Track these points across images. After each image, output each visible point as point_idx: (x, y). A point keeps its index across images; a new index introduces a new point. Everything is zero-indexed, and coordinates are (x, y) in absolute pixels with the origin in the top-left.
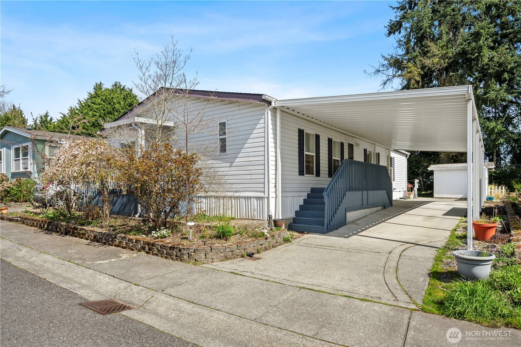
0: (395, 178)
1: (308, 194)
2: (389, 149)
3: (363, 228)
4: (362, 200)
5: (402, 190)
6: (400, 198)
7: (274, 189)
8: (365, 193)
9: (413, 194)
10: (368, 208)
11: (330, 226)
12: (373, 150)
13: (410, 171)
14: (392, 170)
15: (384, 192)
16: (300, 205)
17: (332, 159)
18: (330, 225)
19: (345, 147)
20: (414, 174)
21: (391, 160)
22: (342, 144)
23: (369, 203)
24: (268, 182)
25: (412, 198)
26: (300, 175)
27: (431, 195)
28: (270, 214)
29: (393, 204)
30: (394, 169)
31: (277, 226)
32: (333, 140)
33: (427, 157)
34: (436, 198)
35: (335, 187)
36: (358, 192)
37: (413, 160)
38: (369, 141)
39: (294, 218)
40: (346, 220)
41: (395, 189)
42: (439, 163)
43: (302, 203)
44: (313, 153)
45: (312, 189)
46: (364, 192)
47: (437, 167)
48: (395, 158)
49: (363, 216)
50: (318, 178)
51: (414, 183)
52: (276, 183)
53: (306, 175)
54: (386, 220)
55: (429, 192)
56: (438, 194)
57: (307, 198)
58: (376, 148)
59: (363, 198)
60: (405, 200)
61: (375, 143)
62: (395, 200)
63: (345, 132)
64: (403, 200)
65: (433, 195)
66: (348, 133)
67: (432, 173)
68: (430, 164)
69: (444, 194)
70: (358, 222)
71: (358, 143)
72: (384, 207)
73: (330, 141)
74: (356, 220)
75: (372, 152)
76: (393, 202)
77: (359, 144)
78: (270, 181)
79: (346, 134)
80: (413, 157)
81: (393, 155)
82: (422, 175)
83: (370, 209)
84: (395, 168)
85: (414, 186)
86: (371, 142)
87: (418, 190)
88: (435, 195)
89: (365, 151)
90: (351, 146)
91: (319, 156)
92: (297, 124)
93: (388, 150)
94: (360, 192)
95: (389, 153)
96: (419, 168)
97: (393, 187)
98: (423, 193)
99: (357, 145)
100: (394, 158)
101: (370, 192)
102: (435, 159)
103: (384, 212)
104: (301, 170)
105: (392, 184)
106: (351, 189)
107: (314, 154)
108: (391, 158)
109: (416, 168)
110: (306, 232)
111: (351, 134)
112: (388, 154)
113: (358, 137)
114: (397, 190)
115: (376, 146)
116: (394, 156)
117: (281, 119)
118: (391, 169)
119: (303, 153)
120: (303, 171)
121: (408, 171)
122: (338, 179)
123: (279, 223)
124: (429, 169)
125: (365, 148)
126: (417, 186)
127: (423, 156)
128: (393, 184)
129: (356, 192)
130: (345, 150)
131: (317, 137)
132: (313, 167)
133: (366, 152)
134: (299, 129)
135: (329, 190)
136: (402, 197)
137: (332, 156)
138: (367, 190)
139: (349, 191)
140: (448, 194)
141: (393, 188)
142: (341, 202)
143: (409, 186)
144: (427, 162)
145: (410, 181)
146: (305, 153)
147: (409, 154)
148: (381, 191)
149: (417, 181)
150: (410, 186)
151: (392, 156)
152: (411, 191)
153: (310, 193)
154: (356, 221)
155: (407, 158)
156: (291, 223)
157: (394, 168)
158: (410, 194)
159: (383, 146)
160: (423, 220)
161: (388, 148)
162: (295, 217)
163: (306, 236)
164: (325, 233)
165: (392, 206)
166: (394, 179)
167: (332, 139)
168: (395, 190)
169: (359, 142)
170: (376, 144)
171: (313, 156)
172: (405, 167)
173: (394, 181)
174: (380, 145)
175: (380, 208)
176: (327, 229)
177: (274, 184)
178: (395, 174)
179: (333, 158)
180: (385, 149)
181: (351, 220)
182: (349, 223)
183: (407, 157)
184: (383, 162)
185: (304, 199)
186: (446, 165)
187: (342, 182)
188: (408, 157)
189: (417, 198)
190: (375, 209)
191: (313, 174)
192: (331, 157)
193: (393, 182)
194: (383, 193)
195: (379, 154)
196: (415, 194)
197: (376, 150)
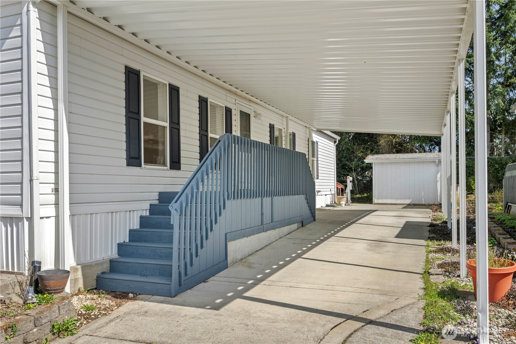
0: (320, 174)
1: (151, 205)
2: (309, 128)
3: (259, 276)
4: (262, 214)
5: (329, 193)
6: (327, 206)
7: (53, 196)
8: (267, 200)
9: (345, 199)
10: (274, 228)
11: (188, 277)
12: (285, 128)
13: (340, 165)
14: (315, 162)
15: (302, 198)
16: (130, 231)
17: (207, 136)
18: (186, 274)
19: (234, 117)
20: (344, 168)
21: (313, 145)
22: (228, 111)
23: (276, 219)
24: (31, 180)
25: (344, 205)
26: (129, 164)
27: (369, 200)
28: (36, 259)
29: (317, 217)
30: (317, 161)
31: (42, 293)
32: (209, 100)
33: (361, 145)
34: (375, 204)
35: (201, 189)
36: (252, 200)
37: (344, 148)
38: (277, 111)
39: (111, 261)
40: (226, 258)
41: (319, 192)
42: (377, 153)
43: (136, 225)
44: (164, 121)
45: (161, 194)
46: (264, 199)
47: (377, 159)
48: (319, 143)
49: (263, 245)
50: (175, 173)
51: (346, 182)
52: (57, 183)
53: (147, 166)
54: (305, 252)
55: (365, 195)
56: (378, 199)
57: (150, 214)
58: (289, 125)
59: (264, 211)
60: (335, 209)
61: (288, 115)
62: (319, 209)
63: (233, 89)
64: (331, 208)
65: (372, 200)
66: (238, 91)
67: (369, 167)
68: (367, 155)
69: (387, 198)
70: (251, 259)
71: (259, 112)
72: (302, 225)
73: (203, 102)
74: (249, 255)
75: (283, 131)
76: (317, 212)
77: (259, 114)
78: (34, 178)
79: (236, 94)
80: (344, 144)
81: (316, 138)
82: (356, 170)
83: (277, 230)
84: (319, 159)
85: (346, 186)
86: (281, 112)
87: (352, 192)
88: (375, 200)
89: (272, 127)
90: (245, 117)
91: (179, 130)
92: (122, 55)
93: (308, 130)
94: (258, 200)
95: (310, 135)
96: (351, 160)
97: (317, 188)
98: (358, 196)
99: (257, 115)
100: (317, 143)
101: (276, 199)
102: (373, 148)
103: (302, 234)
104: (133, 155)
105: (314, 184)
106: (239, 194)
107: (167, 124)
108: (313, 143)
109: (348, 161)
110: (131, 295)
111: (244, 94)
112: (308, 136)
113: (258, 101)
114: (323, 193)
115: (290, 122)
116: (318, 140)
117: (69, 33)
118: (313, 161)
119: (139, 120)
120: (139, 158)
121: (337, 164)
122: (207, 174)
123: (51, 284)
124: (367, 161)
125: (272, 123)
126: (350, 186)
127: (357, 142)
128: (316, 184)
129: (248, 200)
130: (234, 123)
131: (174, 91)
132: (164, 151)
133: (272, 129)
134: (126, 67)
135: (183, 197)
136: (329, 203)
137: (207, 131)
138: (272, 194)
139: (234, 198)
140: (392, 198)
141: (316, 190)
142: (216, 223)
143: (339, 187)
144: (362, 152)
145: (341, 179)
146: (144, 119)
147: (338, 138)
148: (296, 196)
149: (349, 179)
150: (341, 186)
151: (315, 140)
152: (342, 195)
153: (156, 202)
154: (250, 258)
155: (336, 144)
156: (103, 273)
157: (317, 158)
158: (341, 199)
159: (301, 122)
160: (369, 250)
161: (308, 126)
162: (116, 256)
163: (129, 306)
164: (173, 294)
165: (315, 220)
166: (318, 176)
167: (207, 99)
168: (319, 194)
169: (260, 110)
170: (290, 117)
171: (164, 127)
172: (333, 157)
173: (318, 178)
174: (296, 120)
175: (295, 226)
176: (180, 285)
177: (53, 186)
178: (319, 168)
179: (210, 135)
180: (304, 128)
181: (239, 257)
182: (235, 262)
183: (335, 142)
184: (301, 147)
185: (141, 217)
186: (389, 155)
187: (216, 179)
188: (337, 142)
189: (351, 204)
190: (286, 229)
191: (164, 164)
192: (205, 133)
193: (316, 181)
194: (300, 200)
195: (294, 135)
196: (347, 198)
197: (289, 129)
